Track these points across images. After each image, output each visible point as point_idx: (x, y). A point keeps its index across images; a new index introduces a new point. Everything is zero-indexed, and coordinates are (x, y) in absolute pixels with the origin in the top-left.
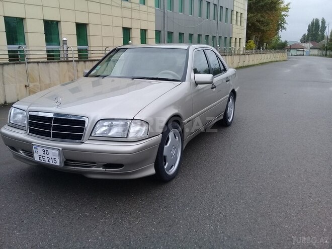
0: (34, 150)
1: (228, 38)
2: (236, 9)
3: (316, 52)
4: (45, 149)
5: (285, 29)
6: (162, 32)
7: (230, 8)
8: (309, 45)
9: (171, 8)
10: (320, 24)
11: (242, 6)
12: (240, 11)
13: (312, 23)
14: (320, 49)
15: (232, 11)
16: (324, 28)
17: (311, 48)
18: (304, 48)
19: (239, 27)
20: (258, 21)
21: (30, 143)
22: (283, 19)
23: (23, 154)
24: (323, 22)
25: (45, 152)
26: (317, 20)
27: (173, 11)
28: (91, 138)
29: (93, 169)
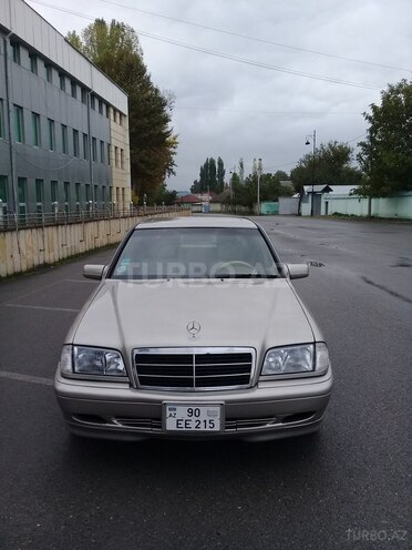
0: (168, 413)
1: (108, 188)
2: (114, 143)
3: (217, 207)
4: (194, 408)
5: (174, 173)
6: (10, 178)
7: (106, 141)
8: (206, 197)
9: (21, 137)
10: (217, 166)
11: (121, 138)
12: (120, 146)
13: (206, 165)
14: (223, 203)
15: (109, 145)
16: (222, 173)
17: (211, 202)
18: (202, 201)
19: (120, 171)
20: (142, 162)
21: (160, 401)
22: (171, 159)
23: (120, 426)
24: (221, 164)
25: (191, 412)
26: (212, 161)
27: (24, 142)
28: (261, 378)
29: (268, 426)
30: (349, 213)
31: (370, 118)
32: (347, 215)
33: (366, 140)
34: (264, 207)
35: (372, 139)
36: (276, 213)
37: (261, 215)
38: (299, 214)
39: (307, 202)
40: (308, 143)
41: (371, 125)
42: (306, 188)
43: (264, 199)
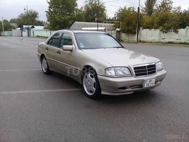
0: (145, 82)
25: (150, 81)
30: (43, 36)
31: (49, 3)
32: (42, 37)
33: (48, 10)
34: (6, 33)
35: (50, 10)
36: (11, 35)
37: (5, 36)
38: (22, 36)
39: (25, 31)
40: (25, 9)
41: (49, 5)
42: (24, 26)
43: (5, 30)
